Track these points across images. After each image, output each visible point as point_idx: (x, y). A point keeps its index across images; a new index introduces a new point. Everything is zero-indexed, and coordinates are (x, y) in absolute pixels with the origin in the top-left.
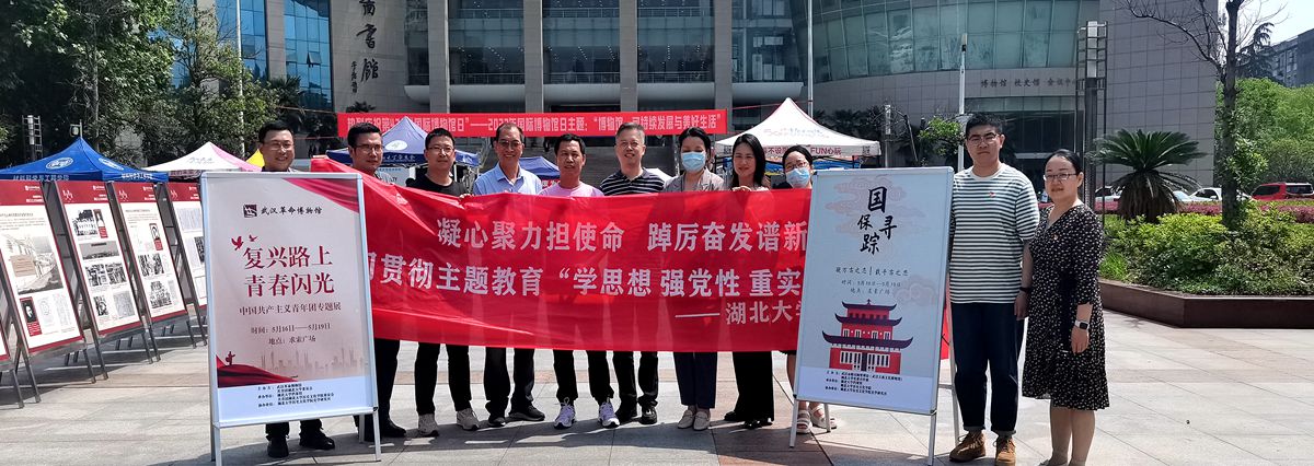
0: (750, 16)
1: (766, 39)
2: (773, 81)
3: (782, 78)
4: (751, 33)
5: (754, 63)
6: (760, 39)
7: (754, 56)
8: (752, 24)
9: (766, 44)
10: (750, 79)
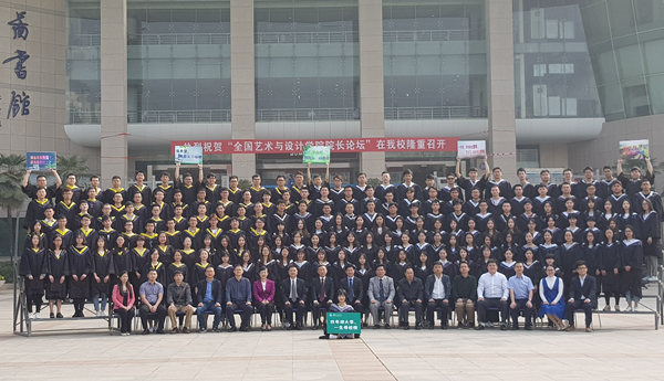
0: (528, 39)
1: (551, 66)
2: (560, 117)
3: (575, 114)
4: (531, 60)
5: (536, 96)
6: (543, 67)
7: (535, 87)
8: (532, 48)
9: (551, 72)
10: (530, 115)
